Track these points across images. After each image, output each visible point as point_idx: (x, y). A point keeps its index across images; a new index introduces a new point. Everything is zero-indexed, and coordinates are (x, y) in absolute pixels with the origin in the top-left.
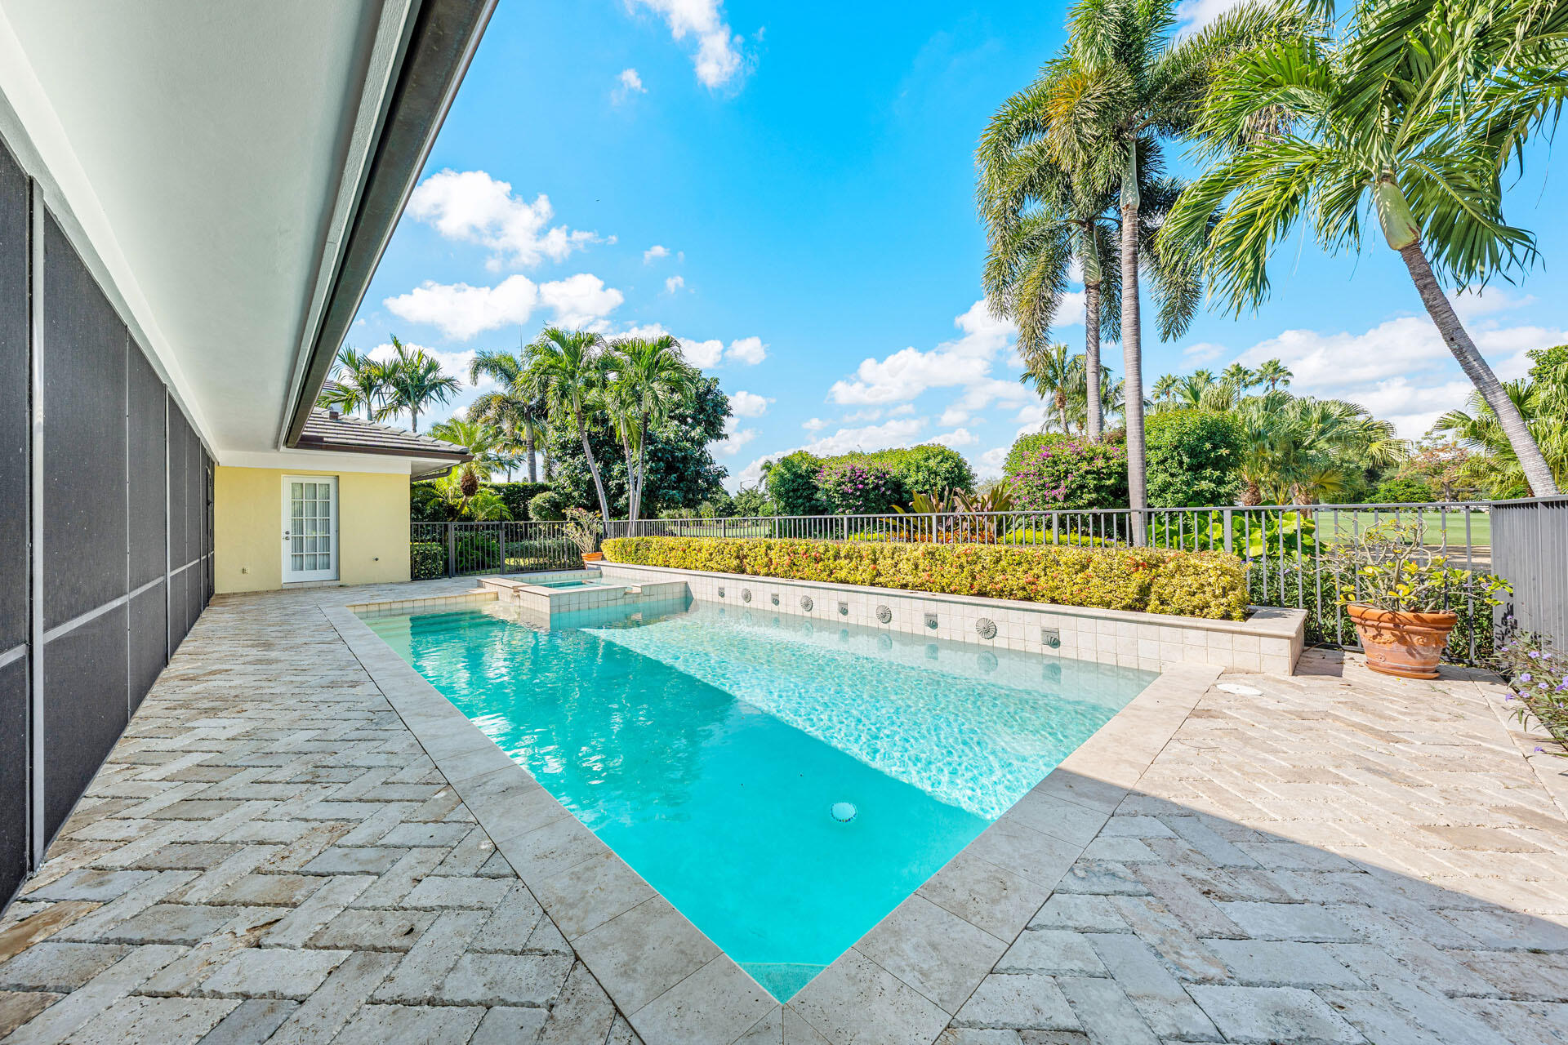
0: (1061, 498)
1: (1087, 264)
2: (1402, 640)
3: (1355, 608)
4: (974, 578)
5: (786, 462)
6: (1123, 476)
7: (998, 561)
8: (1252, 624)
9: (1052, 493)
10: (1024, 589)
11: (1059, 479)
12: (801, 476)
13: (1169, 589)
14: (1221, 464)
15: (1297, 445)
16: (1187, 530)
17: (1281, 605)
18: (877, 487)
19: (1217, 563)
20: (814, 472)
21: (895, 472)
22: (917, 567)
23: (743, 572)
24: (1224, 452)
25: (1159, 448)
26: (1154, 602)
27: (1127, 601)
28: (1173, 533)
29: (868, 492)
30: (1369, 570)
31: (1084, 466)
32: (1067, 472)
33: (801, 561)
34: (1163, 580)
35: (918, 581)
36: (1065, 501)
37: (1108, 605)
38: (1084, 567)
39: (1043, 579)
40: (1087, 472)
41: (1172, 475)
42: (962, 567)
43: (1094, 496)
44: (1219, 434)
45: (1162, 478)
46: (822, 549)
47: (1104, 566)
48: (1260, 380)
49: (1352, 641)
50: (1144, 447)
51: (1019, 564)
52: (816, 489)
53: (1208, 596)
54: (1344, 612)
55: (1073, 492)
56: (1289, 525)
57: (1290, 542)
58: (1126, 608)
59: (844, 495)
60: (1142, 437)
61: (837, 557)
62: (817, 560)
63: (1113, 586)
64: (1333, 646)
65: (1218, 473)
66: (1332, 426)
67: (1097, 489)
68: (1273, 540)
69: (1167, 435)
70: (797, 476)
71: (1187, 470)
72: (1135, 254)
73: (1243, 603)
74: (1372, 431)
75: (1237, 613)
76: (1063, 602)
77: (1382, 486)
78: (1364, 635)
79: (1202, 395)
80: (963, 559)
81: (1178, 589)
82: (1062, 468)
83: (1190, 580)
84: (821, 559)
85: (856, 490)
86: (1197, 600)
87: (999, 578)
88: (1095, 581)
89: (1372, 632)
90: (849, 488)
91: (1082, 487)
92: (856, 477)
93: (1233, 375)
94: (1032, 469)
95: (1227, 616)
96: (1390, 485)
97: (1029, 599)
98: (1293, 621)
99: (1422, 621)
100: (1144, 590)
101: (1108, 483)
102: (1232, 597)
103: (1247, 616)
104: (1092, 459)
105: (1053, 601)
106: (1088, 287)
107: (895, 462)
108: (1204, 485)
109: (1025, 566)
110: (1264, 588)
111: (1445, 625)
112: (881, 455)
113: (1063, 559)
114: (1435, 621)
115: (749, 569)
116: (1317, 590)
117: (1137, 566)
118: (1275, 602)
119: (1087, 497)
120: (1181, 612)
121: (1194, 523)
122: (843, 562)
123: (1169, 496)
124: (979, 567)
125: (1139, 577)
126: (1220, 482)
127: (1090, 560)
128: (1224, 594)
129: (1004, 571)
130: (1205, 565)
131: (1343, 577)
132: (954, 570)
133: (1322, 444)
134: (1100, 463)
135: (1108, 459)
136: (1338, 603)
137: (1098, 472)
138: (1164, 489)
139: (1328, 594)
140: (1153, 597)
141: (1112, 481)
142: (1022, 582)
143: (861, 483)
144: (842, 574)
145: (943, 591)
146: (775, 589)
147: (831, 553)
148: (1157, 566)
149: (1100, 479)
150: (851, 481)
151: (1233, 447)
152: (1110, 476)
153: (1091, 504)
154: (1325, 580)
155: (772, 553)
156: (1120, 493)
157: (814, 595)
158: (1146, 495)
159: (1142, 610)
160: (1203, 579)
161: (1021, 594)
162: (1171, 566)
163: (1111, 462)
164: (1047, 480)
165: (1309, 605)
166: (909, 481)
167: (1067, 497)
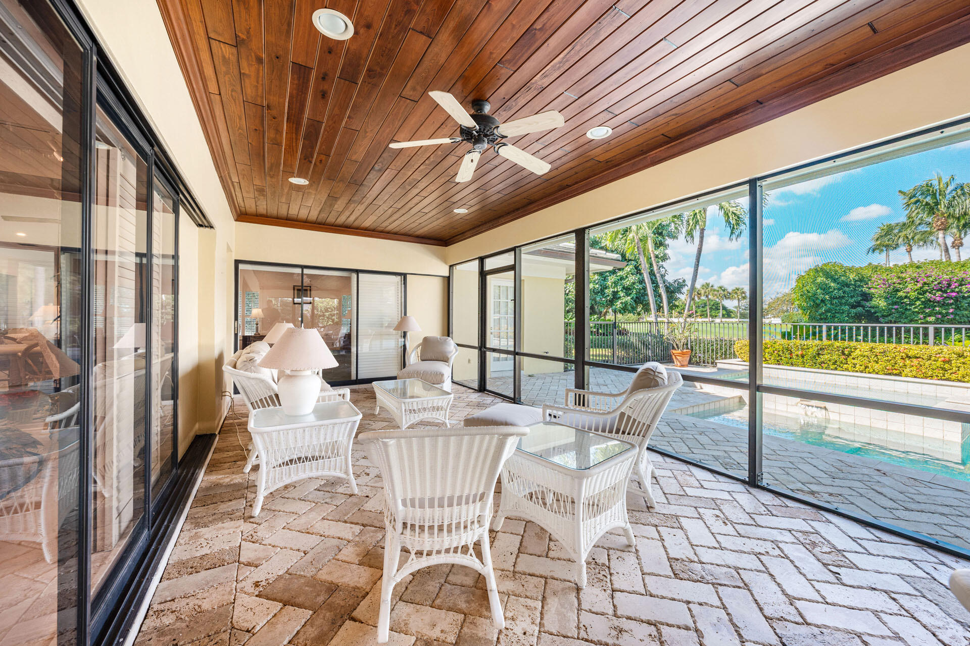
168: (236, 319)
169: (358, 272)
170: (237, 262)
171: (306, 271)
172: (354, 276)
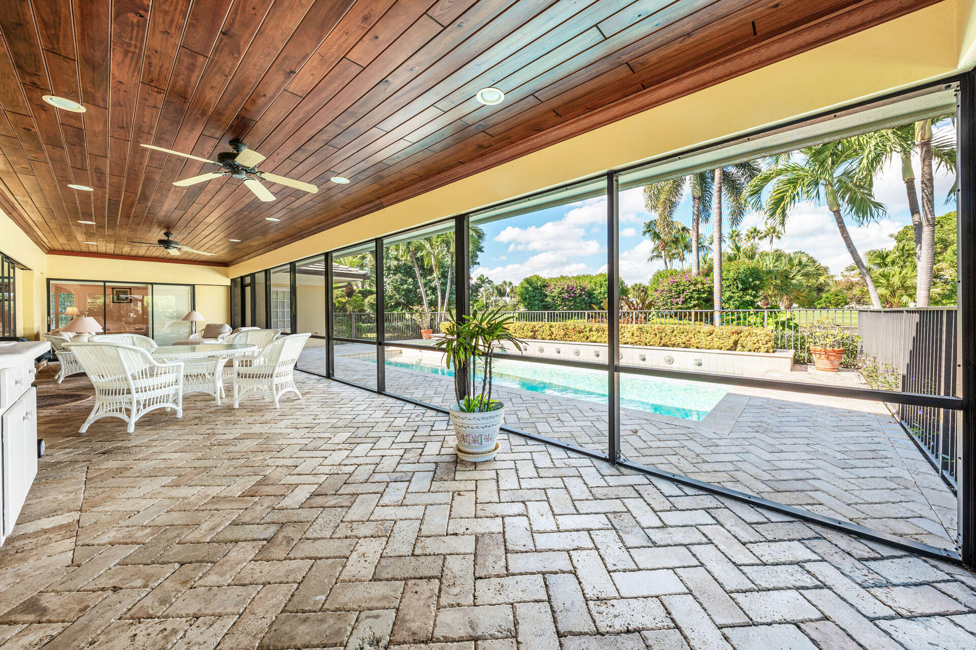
0: (680, 303)
1: (694, 187)
2: (828, 358)
3: (812, 347)
4: (661, 339)
5: (528, 281)
6: (711, 293)
7: (673, 332)
8: (776, 354)
9: (676, 301)
10: (684, 343)
11: (680, 293)
12: (537, 289)
13: (746, 342)
14: (756, 288)
15: (787, 277)
16: (739, 318)
17: (785, 348)
18: (580, 295)
19: (764, 332)
20: (545, 286)
21: (589, 287)
22: (633, 334)
23: (535, 338)
24: (758, 282)
25: (728, 279)
26: (739, 347)
27: (729, 347)
28: (733, 320)
29: (576, 298)
30: (817, 334)
31: (692, 287)
32: (683, 290)
33: (571, 333)
34: (743, 339)
35: (633, 341)
36: (682, 304)
37: (721, 349)
38: (711, 334)
39: (693, 339)
40: (694, 291)
41: (733, 293)
42: (656, 335)
43: (696, 302)
44: (755, 273)
45: (728, 294)
46: (583, 327)
47: (719, 333)
48: (765, 236)
49: (810, 361)
50: (722, 279)
51: (683, 333)
52: (546, 296)
53: (760, 344)
54: (809, 350)
55: (687, 300)
56: (783, 317)
57: (783, 324)
58: (729, 350)
59: (563, 299)
60: (721, 275)
61: (591, 330)
62: (580, 332)
63: (722, 341)
64: (804, 363)
65: (754, 292)
66: (803, 268)
67: (698, 299)
68: (777, 323)
69: (731, 273)
70: (536, 288)
71: (741, 290)
72: (720, 188)
73: (773, 347)
74: (820, 271)
75: (771, 350)
76: (702, 348)
77: (824, 295)
78: (815, 357)
79: (741, 250)
80: (657, 331)
81: (749, 342)
82: (681, 288)
83: (753, 338)
84: (582, 332)
85: (570, 296)
86: (756, 346)
87: (673, 339)
88: (716, 339)
89: (818, 356)
90: (566, 295)
91: (691, 298)
92: (570, 290)
93: (752, 233)
94: (666, 288)
95: (767, 351)
96: (828, 295)
97: (687, 347)
98: (791, 353)
99: (834, 351)
100: (736, 343)
101: (704, 296)
102: (769, 345)
103: (774, 352)
104: (696, 284)
105: (697, 348)
106: (694, 198)
107: (587, 282)
108: (748, 298)
109: (686, 334)
110: (779, 342)
111: (843, 352)
112: (579, 278)
113: (702, 331)
114: (840, 351)
115: (539, 337)
116: (799, 343)
117: (733, 333)
118: (783, 347)
119: (693, 303)
120: (750, 351)
121: (742, 316)
122: (594, 333)
123: (731, 302)
124: (664, 334)
125: (734, 337)
126: (755, 296)
127: (714, 331)
128: (767, 344)
129: (675, 336)
130: (760, 333)
131: (808, 336)
132: (652, 336)
133: (798, 277)
134: (700, 286)
135: (703, 284)
136: (807, 346)
137: (699, 291)
138: (730, 298)
139: (802, 344)
140: (739, 345)
141: (705, 295)
142: (683, 341)
143: (573, 293)
144: (594, 338)
145: (646, 345)
146: (558, 346)
147: (587, 329)
148: (740, 333)
149: (699, 294)
150: (567, 292)
151: (761, 280)
152: (704, 293)
153: (695, 306)
154: (802, 338)
155: (553, 329)
156: (709, 301)
157: (580, 348)
158: (722, 302)
159: (735, 350)
160: (759, 338)
161: (683, 345)
162: (747, 333)
163: (705, 286)
164: (674, 294)
165: (796, 348)
166: (596, 292)
167: (683, 303)
168: (49, 314)
169: (152, 284)
170: (48, 280)
171: (107, 284)
172: (150, 286)
